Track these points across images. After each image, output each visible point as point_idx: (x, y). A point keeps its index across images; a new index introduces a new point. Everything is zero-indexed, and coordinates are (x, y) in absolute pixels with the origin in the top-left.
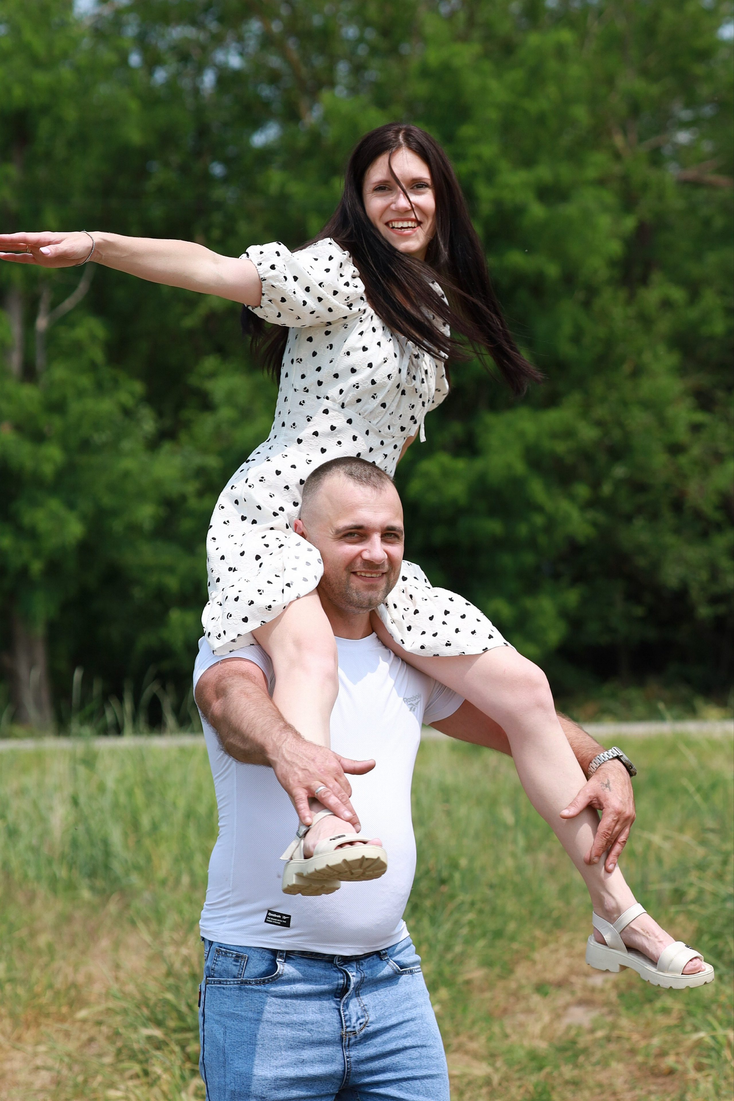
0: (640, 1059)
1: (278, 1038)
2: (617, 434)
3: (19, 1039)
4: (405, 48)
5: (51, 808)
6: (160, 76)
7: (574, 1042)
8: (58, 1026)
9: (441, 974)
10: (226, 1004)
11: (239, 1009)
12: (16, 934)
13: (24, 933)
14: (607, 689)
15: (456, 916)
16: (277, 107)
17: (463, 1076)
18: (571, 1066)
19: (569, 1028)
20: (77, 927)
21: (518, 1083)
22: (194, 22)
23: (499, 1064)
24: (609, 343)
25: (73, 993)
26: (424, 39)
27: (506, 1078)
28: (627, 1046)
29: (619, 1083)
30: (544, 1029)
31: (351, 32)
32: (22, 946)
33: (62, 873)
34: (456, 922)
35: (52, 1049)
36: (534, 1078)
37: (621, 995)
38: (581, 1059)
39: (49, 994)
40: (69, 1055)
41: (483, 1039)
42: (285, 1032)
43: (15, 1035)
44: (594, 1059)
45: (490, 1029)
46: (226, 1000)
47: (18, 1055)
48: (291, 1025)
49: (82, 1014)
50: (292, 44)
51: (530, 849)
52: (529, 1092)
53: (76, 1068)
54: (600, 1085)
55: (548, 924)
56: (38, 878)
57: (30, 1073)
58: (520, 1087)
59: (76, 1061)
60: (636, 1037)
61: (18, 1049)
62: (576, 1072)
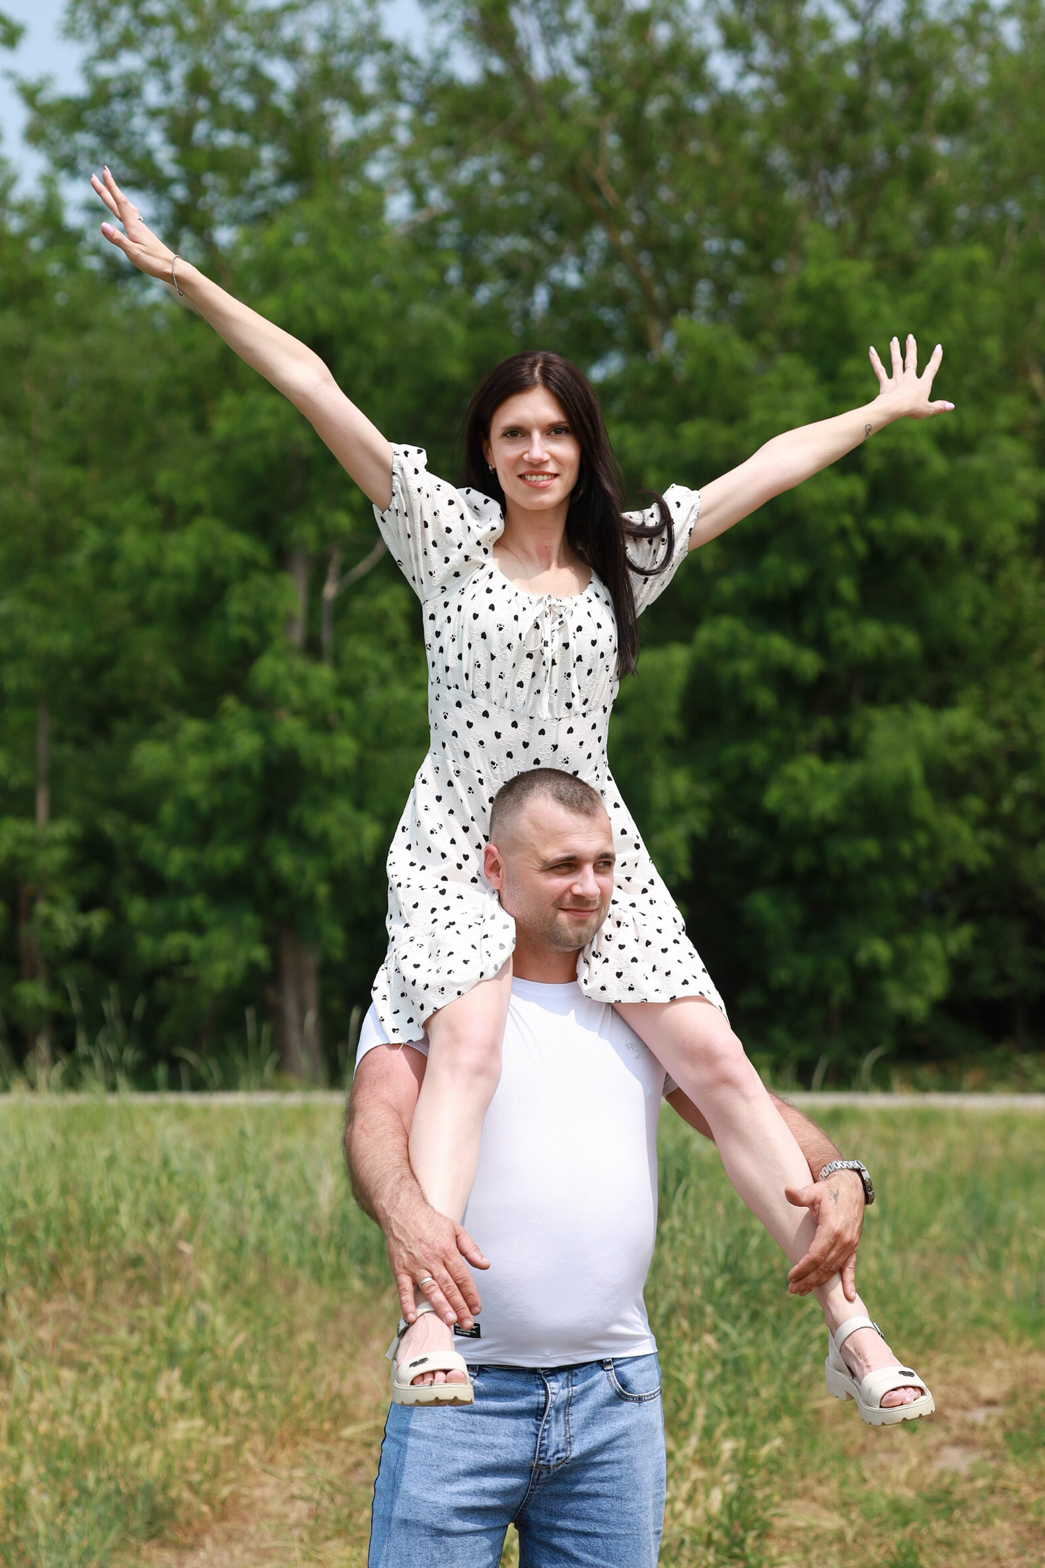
0: (1030, 1517)
1: (457, 1460)
2: (1021, 738)
3: (272, 1460)
4: (780, 265)
5: (319, 1177)
6: (484, 294)
7: (948, 1492)
8: (318, 1446)
9: (784, 1400)
10: (405, 1419)
11: (418, 1424)
12: (273, 1331)
13: (282, 1329)
14: (1000, 1051)
15: (805, 1327)
16: (621, 334)
17: (810, 1528)
18: (943, 1523)
19: (942, 1474)
20: (345, 1326)
21: (877, 1541)
22: (527, 233)
23: (853, 1516)
24: (1014, 628)
25: (337, 1406)
26: (802, 255)
27: (862, 1534)
28: (1015, 1500)
29: (1004, 1547)
30: (910, 1473)
31: (713, 245)
32: (278, 1346)
33: (329, 1258)
34: (805, 1336)
35: (311, 1475)
36: (898, 1535)
37: (1008, 1436)
38: (957, 1513)
39: (309, 1405)
40: (331, 1483)
41: (834, 1484)
42: (466, 1453)
43: (267, 1456)
44: (973, 1515)
45: (844, 1471)
46: (405, 1414)
47: (271, 1480)
48: (475, 1447)
49: (349, 1432)
50: (645, 259)
51: (897, 1247)
52: (892, 1553)
53: (339, 1499)
54: (980, 1548)
55: (919, 1342)
56: (300, 1264)
57: (284, 1503)
58: (880, 1546)
59: (338, 1490)
60: (1025, 1489)
61: (271, 1474)
62: (950, 1530)
